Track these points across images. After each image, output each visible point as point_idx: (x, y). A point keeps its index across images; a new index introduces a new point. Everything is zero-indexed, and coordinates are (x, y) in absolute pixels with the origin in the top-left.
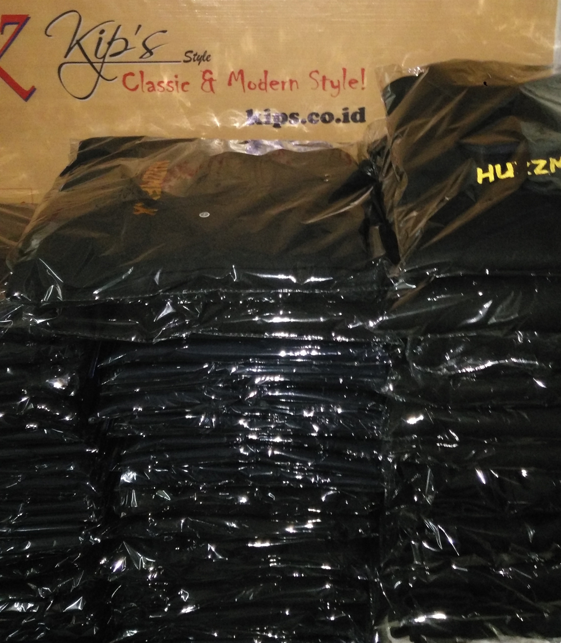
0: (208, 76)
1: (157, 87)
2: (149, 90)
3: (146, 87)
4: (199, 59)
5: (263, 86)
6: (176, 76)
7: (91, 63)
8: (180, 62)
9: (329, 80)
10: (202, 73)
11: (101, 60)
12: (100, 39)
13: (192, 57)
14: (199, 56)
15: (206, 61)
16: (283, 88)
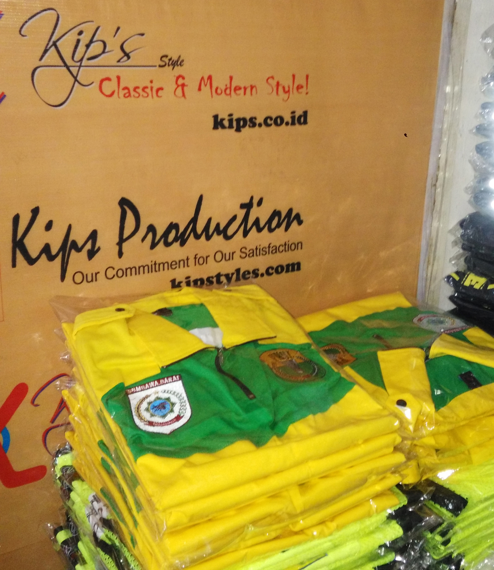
0: (180, 81)
1: (132, 93)
2: (124, 96)
3: (122, 93)
4: (173, 63)
5: (228, 91)
6: (151, 82)
7: (68, 68)
8: (155, 66)
9: (281, 85)
10: (176, 78)
11: (79, 64)
12: (78, 41)
13: (167, 62)
14: (173, 61)
15: (180, 66)
16: (245, 94)
